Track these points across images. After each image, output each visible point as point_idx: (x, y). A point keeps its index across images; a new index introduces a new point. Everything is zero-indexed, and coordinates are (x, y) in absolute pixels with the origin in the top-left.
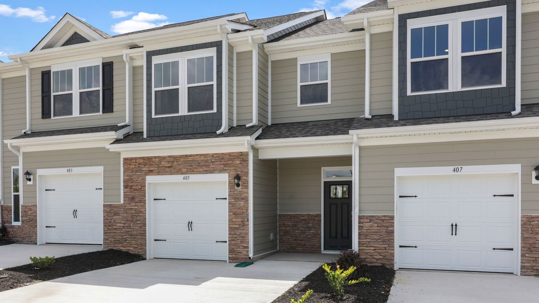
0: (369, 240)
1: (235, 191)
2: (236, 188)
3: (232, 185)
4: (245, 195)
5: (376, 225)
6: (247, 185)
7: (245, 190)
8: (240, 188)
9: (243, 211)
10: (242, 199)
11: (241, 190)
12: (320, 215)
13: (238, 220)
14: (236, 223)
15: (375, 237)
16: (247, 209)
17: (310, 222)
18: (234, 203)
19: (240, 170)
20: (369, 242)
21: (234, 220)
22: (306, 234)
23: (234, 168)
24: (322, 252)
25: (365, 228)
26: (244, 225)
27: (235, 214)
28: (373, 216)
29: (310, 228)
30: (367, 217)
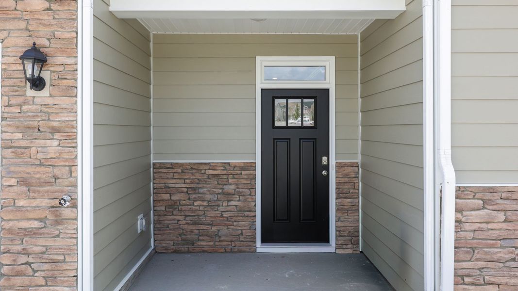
0: (481, 264)
1: (25, 102)
2: (30, 92)
3: (11, 82)
4: (65, 117)
5: (501, 216)
6: (71, 83)
7: (64, 102)
8: (45, 92)
9: (57, 171)
10: (55, 130)
11: (50, 101)
12: (252, 166)
13: (35, 203)
14: (31, 215)
15: (503, 254)
16: (72, 167)
17: (230, 181)
18: (23, 143)
19: (44, 31)
20: (480, 269)
21: (21, 203)
22: (221, 209)
23: (23, 25)
24: (259, 250)
25: (467, 226)
26: (58, 222)
27: (24, 182)
28: (492, 190)
29: (228, 196)
30: (475, 192)
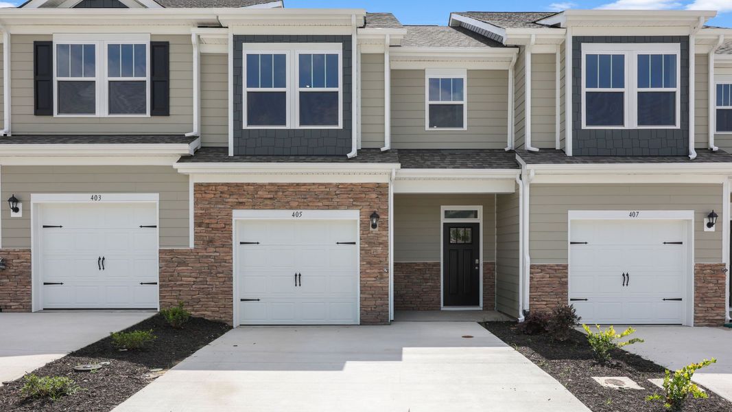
0: (540, 293)
1: (369, 233)
2: (371, 229)
3: (363, 225)
4: (384, 239)
5: (548, 276)
6: (386, 225)
7: (384, 233)
8: (377, 229)
9: (381, 259)
10: (380, 244)
11: (379, 232)
12: (439, 264)
13: (373, 271)
14: (372, 276)
15: (548, 290)
16: (387, 257)
17: (427, 272)
18: (368, 248)
19: (376, 206)
20: (540, 295)
21: (368, 271)
22: (422, 287)
23: (368, 204)
24: (442, 309)
25: (535, 279)
26: (381, 278)
27: (369, 263)
28: (545, 266)
29: (426, 280)
30: (538, 267)
